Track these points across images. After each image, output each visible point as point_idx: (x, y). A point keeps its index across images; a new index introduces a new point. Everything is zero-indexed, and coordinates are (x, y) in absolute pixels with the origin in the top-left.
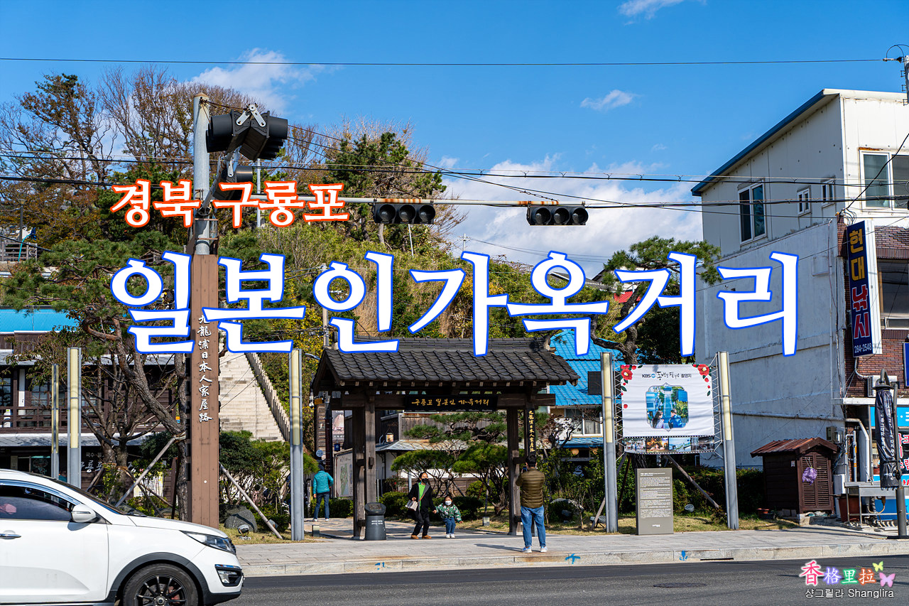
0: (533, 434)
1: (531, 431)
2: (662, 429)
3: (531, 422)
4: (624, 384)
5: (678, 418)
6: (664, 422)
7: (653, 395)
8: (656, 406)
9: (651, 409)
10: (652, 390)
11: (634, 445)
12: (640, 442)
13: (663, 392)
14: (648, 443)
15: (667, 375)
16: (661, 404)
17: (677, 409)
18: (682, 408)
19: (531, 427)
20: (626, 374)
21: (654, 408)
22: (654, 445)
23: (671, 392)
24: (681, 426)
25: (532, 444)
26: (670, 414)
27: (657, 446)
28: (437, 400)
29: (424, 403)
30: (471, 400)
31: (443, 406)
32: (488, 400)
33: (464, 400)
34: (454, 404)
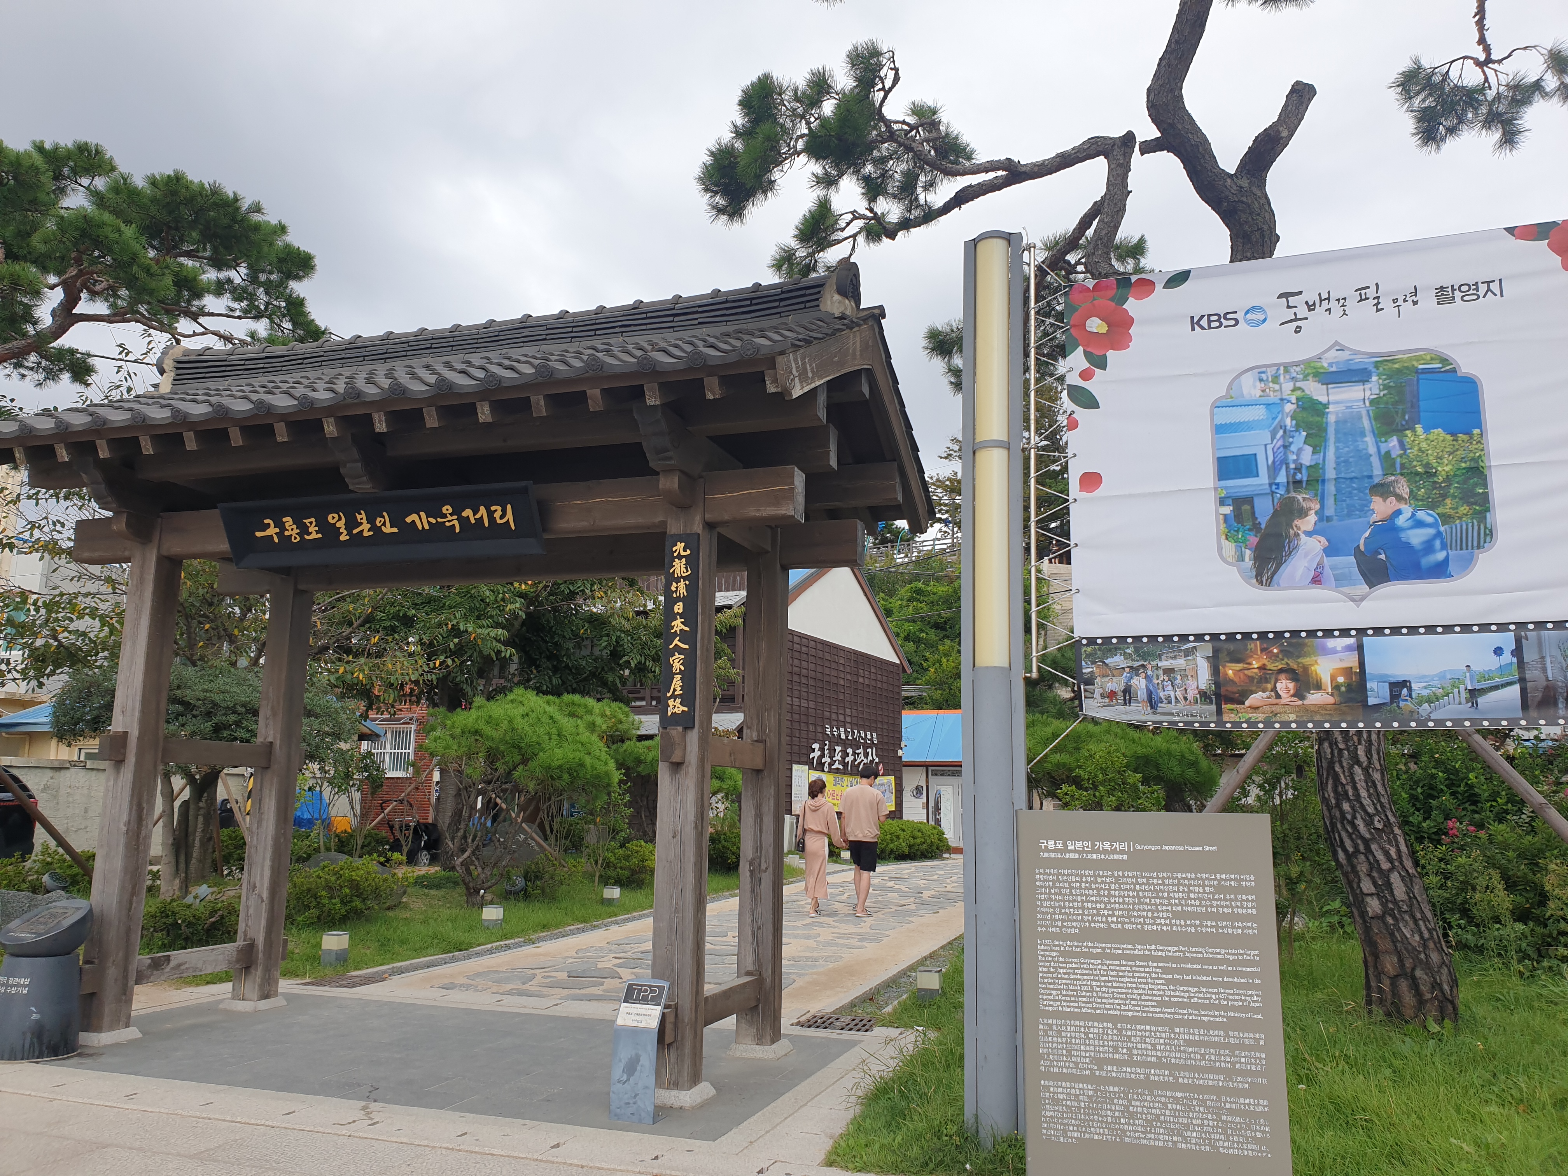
0: (683, 636)
1: (678, 625)
2: (1317, 592)
3: (681, 588)
4: (1086, 375)
5: (1420, 524)
6: (1330, 551)
7: (1258, 413)
8: (1273, 470)
9: (1242, 485)
10: (1251, 388)
11: (1139, 684)
12: (1179, 663)
13: (1316, 391)
14: (1230, 671)
15: (1342, 301)
16: (1307, 457)
17: (1411, 475)
18: (1445, 468)
19: (679, 608)
20: (1095, 325)
21: (1263, 478)
22: (1265, 678)
23: (1372, 389)
24: (1440, 571)
25: (677, 683)
26: (1365, 509)
27: (1285, 686)
28: (332, 518)
29: (292, 530)
30: (447, 509)
31: (357, 540)
32: (509, 507)
33: (422, 514)
34: (395, 530)
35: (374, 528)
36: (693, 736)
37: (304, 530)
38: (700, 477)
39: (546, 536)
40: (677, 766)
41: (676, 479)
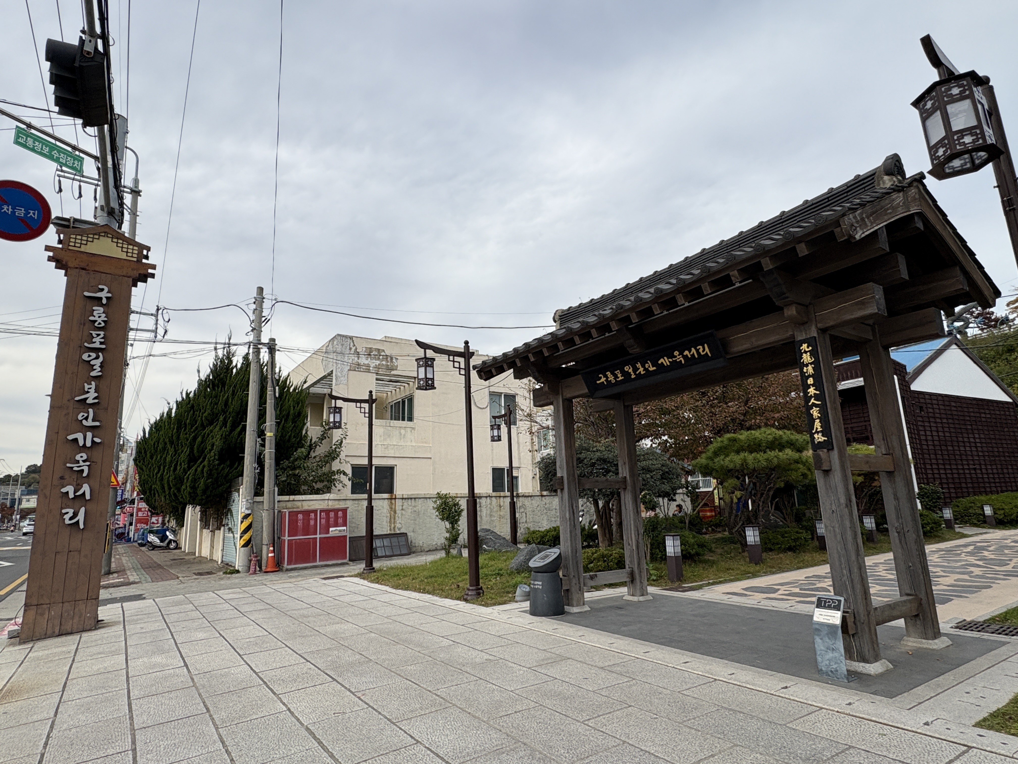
0: (816, 397)
1: (812, 391)
3: (810, 370)
19: (810, 381)
25: (817, 424)
28: (627, 368)
29: (611, 378)
30: (676, 353)
31: (639, 376)
32: (706, 345)
33: (665, 358)
34: (655, 368)
35: (645, 369)
36: (835, 454)
37: (616, 377)
38: (810, 304)
39: (728, 357)
40: (827, 472)
41: (794, 308)
